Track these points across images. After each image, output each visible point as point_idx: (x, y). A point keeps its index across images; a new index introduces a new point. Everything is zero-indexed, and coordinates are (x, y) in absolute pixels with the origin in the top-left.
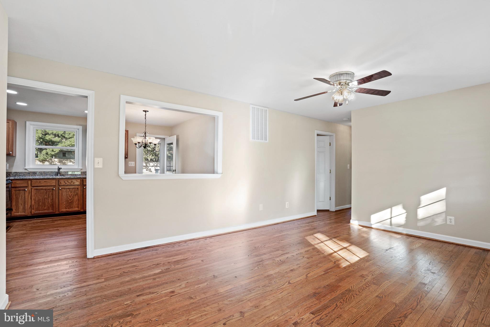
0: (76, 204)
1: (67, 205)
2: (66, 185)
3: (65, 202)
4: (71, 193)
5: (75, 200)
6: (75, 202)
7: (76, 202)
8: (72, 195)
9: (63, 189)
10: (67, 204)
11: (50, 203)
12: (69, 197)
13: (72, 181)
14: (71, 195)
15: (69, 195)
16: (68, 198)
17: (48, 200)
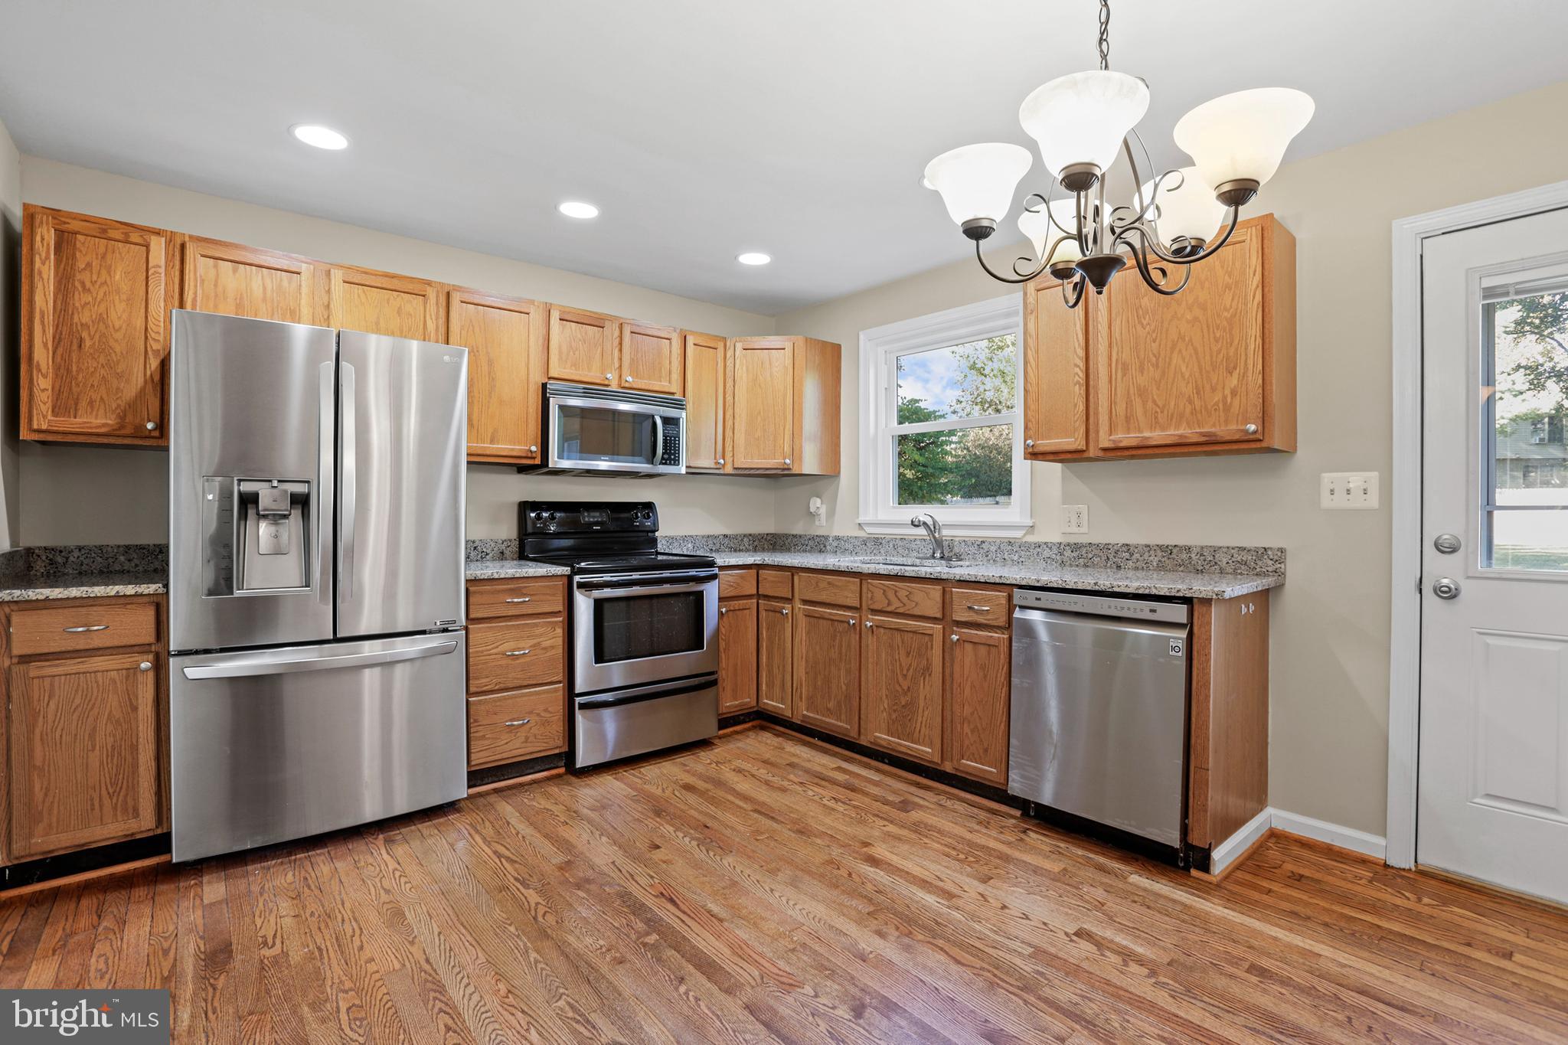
0: (924, 719)
1: (894, 717)
2: (889, 609)
3: (887, 696)
4: (908, 654)
5: (922, 697)
6: (920, 711)
7: (926, 713)
8: (910, 665)
9: (882, 630)
10: (895, 711)
11: (844, 687)
12: (901, 679)
13: (910, 593)
14: (908, 670)
15: (901, 665)
16: (898, 682)
17: (839, 669)
